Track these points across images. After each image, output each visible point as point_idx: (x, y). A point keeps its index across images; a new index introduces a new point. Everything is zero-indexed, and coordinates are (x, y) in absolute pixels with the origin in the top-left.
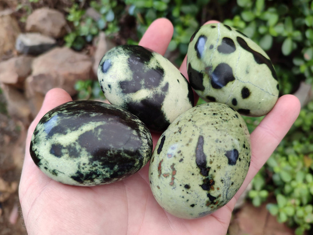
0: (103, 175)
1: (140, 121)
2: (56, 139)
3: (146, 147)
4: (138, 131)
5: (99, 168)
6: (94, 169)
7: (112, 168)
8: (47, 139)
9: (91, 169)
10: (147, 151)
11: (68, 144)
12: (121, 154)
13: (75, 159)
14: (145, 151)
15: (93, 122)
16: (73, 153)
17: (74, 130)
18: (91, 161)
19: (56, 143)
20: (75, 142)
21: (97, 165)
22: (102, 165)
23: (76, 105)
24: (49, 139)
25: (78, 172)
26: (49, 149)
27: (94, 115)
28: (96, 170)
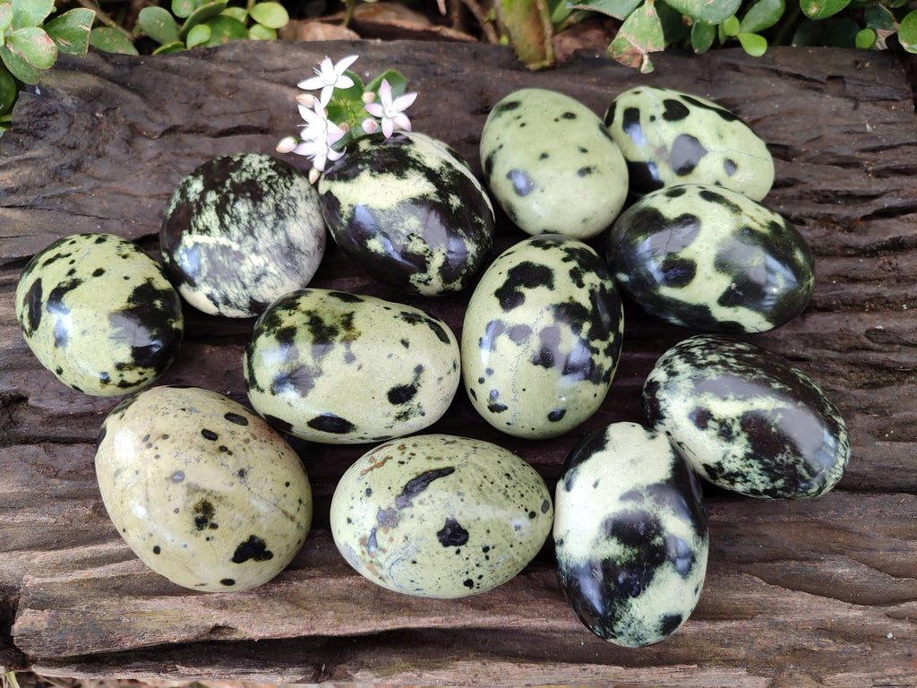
0: (754, 483)
1: (843, 423)
2: (706, 400)
3: (838, 471)
4: (837, 439)
5: (755, 472)
6: (746, 469)
7: (773, 481)
8: (692, 394)
9: (741, 468)
10: (837, 479)
11: (723, 417)
12: (798, 467)
13: (724, 443)
14: (834, 476)
15: (773, 397)
16: (726, 433)
17: (739, 399)
18: (748, 456)
19: (705, 407)
20: (735, 418)
21: (752, 467)
22: (760, 469)
23: (751, 356)
24: (695, 396)
25: (719, 464)
26: (689, 411)
27: (777, 386)
28: (748, 473)
